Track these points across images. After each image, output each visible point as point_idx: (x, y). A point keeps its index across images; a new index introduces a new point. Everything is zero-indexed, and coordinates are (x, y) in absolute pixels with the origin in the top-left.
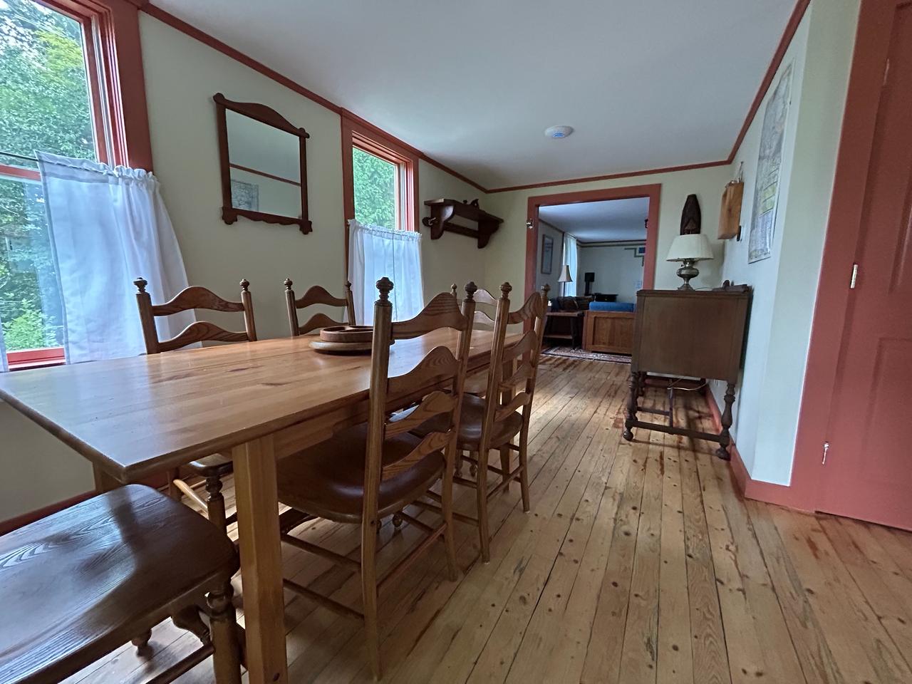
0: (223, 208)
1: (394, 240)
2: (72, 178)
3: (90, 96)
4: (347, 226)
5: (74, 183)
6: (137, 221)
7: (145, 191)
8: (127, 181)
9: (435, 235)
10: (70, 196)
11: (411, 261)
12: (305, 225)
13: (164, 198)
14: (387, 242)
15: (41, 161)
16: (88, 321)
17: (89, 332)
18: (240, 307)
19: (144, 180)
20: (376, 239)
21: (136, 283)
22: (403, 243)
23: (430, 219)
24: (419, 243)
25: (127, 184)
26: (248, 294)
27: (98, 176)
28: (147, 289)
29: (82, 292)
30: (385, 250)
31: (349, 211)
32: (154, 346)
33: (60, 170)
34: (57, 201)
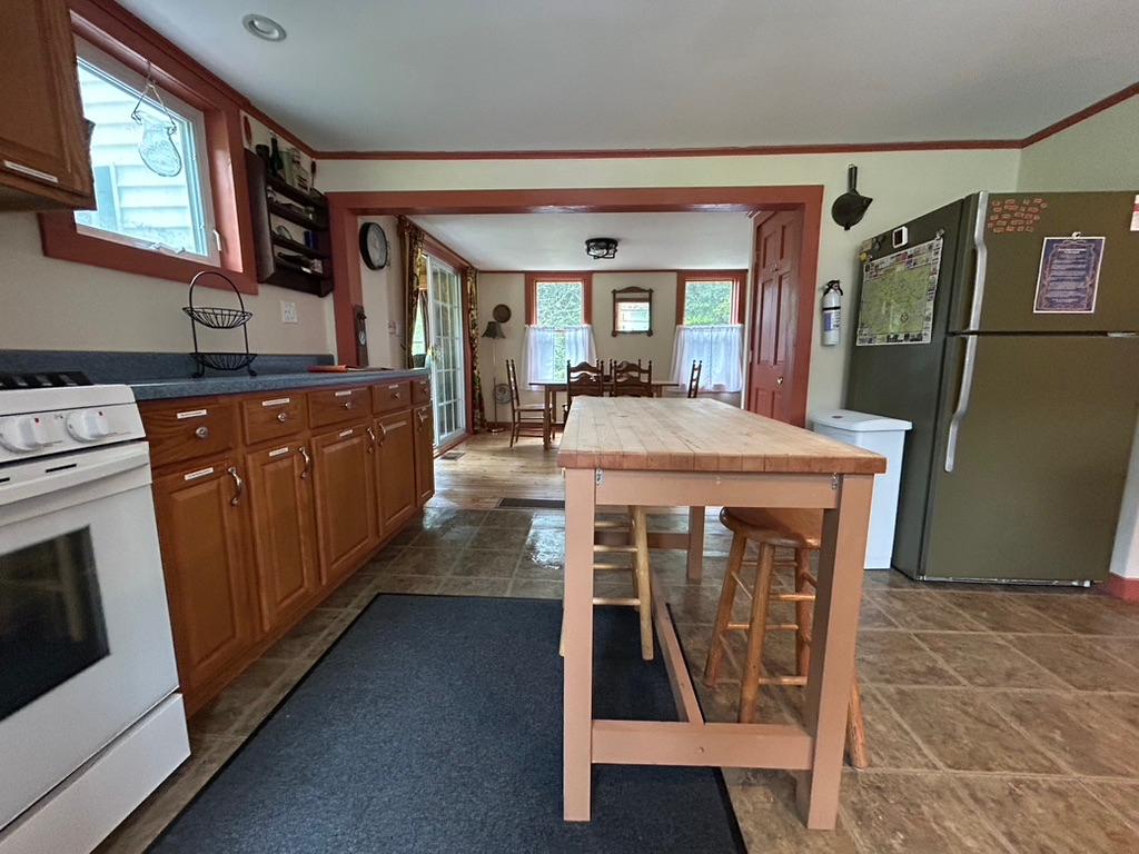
0: (613, 332)
1: (714, 332)
4: (676, 328)
6: (584, 341)
7: (587, 330)
8: (583, 328)
11: (728, 343)
12: (650, 333)
13: (593, 331)
14: (706, 334)
19: (587, 327)
20: (696, 333)
22: (722, 333)
25: (583, 330)
27: (577, 329)
30: (704, 339)
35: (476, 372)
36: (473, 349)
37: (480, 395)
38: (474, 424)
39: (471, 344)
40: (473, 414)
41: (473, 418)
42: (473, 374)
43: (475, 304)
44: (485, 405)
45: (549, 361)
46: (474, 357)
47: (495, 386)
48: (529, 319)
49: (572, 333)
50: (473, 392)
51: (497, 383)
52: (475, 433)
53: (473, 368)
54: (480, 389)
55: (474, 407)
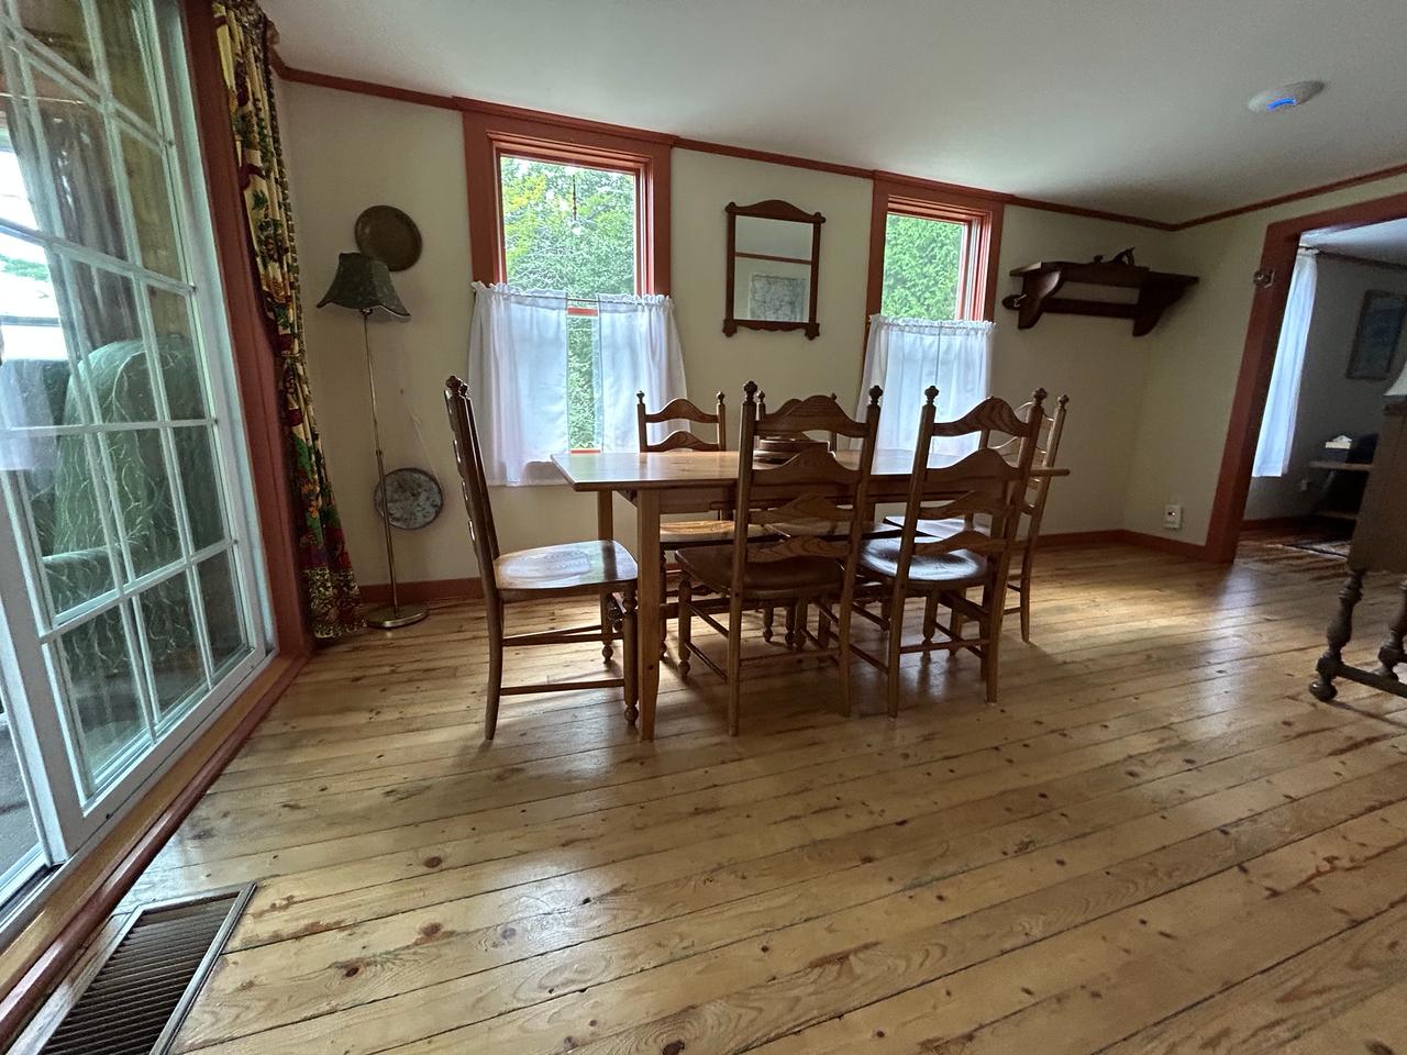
0: (726, 321)
1: (942, 337)
2: (616, 311)
3: (635, 229)
4: (868, 324)
5: (616, 315)
6: (654, 342)
7: (661, 313)
8: (650, 306)
9: (1026, 323)
10: (613, 325)
11: (968, 365)
12: (812, 330)
13: (677, 320)
14: (928, 340)
15: (599, 301)
16: (617, 428)
17: (617, 438)
18: (714, 419)
19: (662, 304)
20: (909, 338)
21: (638, 395)
22: (958, 340)
23: (1017, 296)
24: (988, 338)
25: (650, 310)
26: (722, 407)
27: (632, 306)
28: (645, 400)
29: (615, 404)
30: (924, 352)
31: (874, 303)
32: (645, 448)
33: (609, 307)
34: (606, 331)
35: (301, 431)
36: (279, 345)
37: (328, 515)
38: (310, 619)
39: (270, 327)
40: (305, 583)
41: (306, 600)
42: (291, 448)
43: (272, 153)
44: (350, 547)
45: (556, 399)
46: (287, 378)
47: (383, 477)
48: (485, 259)
49: (621, 318)
50: (299, 506)
51: (391, 464)
52: (320, 647)
53: (290, 418)
54: (326, 491)
55: (304, 559)
